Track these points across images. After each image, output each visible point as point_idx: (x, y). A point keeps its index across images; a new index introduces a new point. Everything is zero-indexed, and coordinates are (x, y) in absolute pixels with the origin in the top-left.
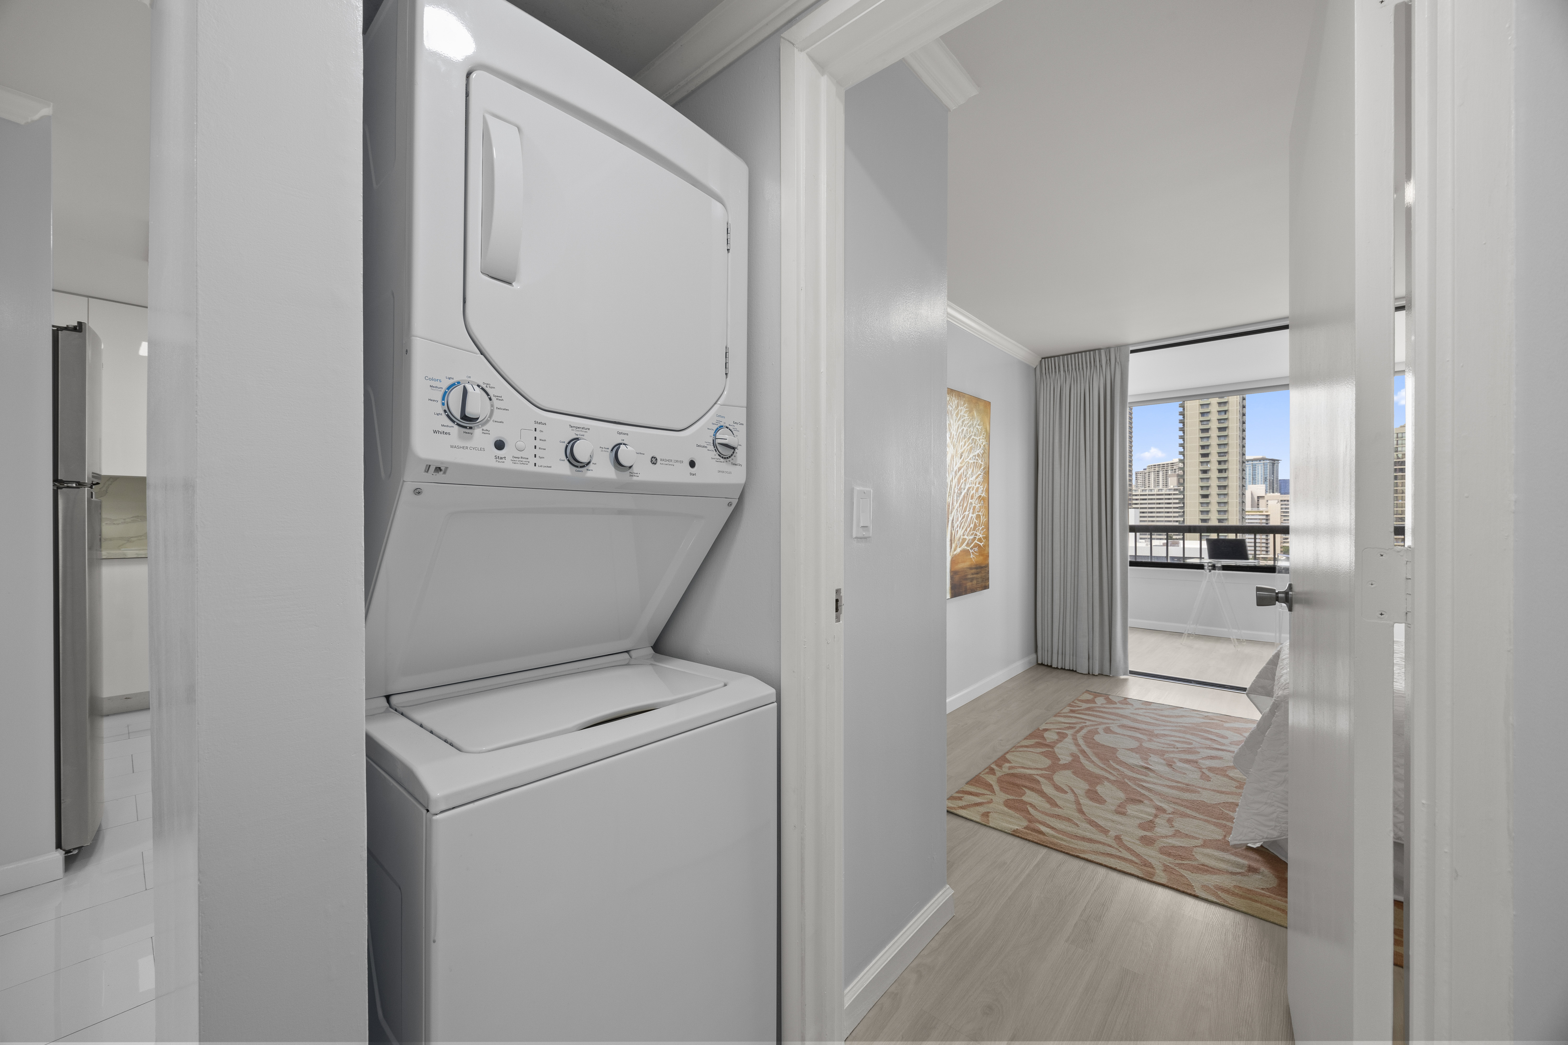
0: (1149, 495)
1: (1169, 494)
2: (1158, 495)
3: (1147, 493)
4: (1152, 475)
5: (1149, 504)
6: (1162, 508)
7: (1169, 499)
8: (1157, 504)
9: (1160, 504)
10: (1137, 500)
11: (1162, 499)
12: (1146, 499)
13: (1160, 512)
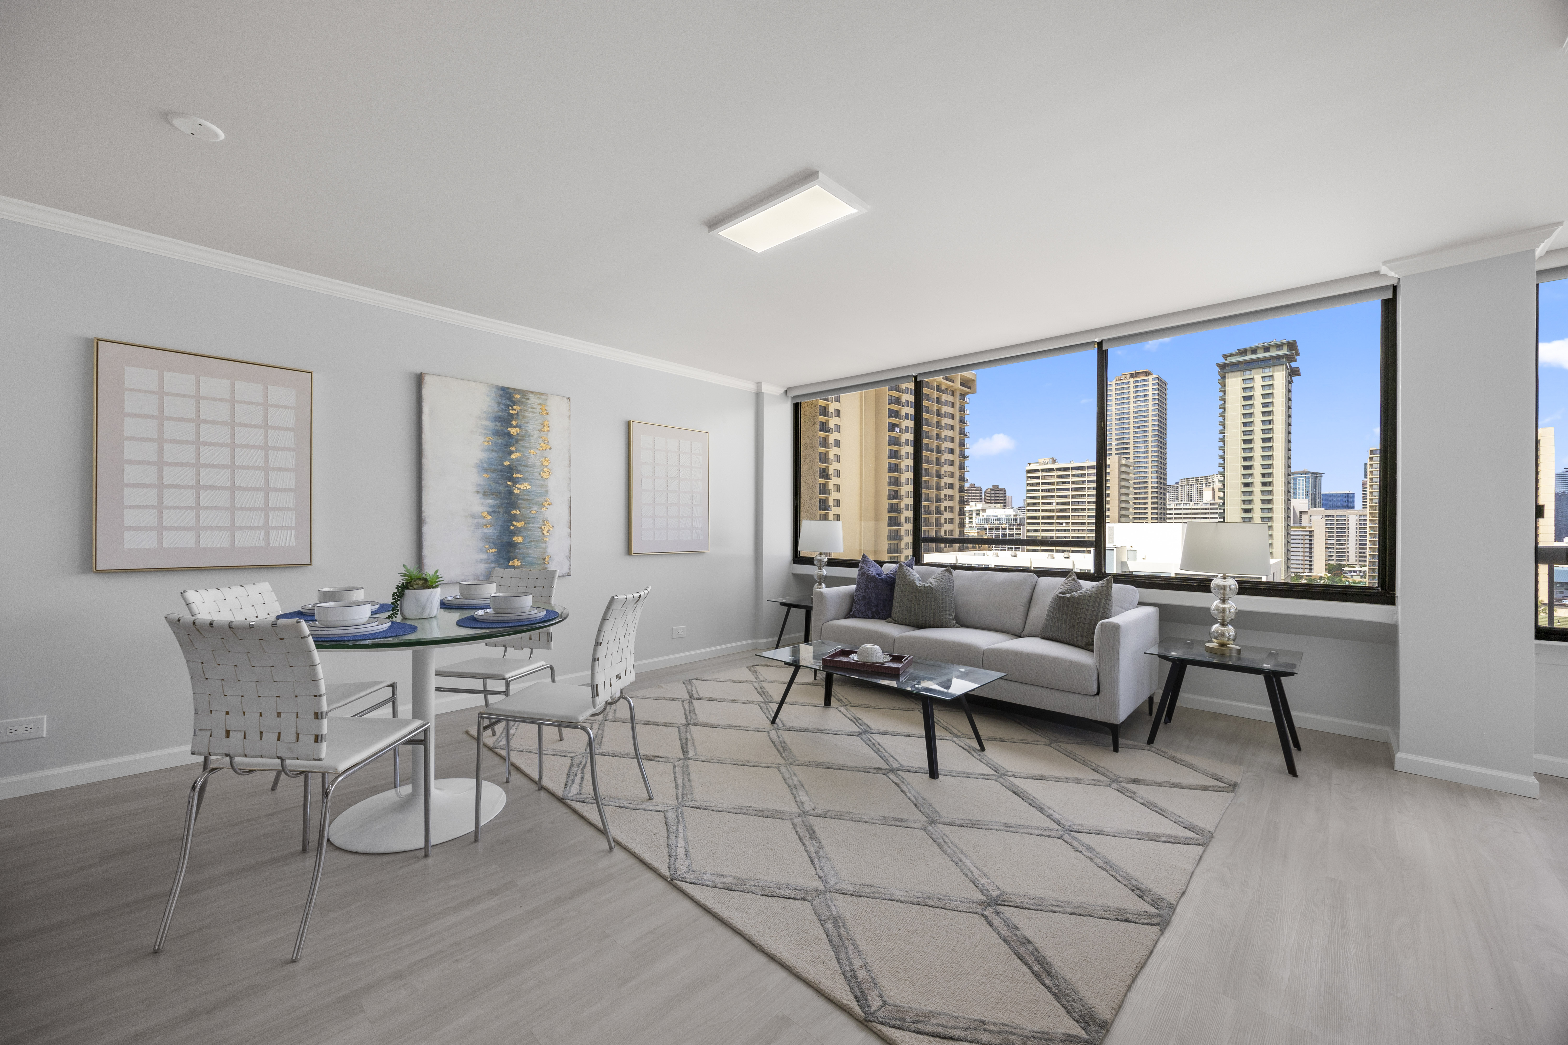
0: (1184, 509)
1: (1206, 509)
2: (1193, 509)
3: (1182, 507)
4: (1185, 489)
7: (1205, 513)
10: (1170, 514)
11: (1198, 514)
12: (1180, 514)
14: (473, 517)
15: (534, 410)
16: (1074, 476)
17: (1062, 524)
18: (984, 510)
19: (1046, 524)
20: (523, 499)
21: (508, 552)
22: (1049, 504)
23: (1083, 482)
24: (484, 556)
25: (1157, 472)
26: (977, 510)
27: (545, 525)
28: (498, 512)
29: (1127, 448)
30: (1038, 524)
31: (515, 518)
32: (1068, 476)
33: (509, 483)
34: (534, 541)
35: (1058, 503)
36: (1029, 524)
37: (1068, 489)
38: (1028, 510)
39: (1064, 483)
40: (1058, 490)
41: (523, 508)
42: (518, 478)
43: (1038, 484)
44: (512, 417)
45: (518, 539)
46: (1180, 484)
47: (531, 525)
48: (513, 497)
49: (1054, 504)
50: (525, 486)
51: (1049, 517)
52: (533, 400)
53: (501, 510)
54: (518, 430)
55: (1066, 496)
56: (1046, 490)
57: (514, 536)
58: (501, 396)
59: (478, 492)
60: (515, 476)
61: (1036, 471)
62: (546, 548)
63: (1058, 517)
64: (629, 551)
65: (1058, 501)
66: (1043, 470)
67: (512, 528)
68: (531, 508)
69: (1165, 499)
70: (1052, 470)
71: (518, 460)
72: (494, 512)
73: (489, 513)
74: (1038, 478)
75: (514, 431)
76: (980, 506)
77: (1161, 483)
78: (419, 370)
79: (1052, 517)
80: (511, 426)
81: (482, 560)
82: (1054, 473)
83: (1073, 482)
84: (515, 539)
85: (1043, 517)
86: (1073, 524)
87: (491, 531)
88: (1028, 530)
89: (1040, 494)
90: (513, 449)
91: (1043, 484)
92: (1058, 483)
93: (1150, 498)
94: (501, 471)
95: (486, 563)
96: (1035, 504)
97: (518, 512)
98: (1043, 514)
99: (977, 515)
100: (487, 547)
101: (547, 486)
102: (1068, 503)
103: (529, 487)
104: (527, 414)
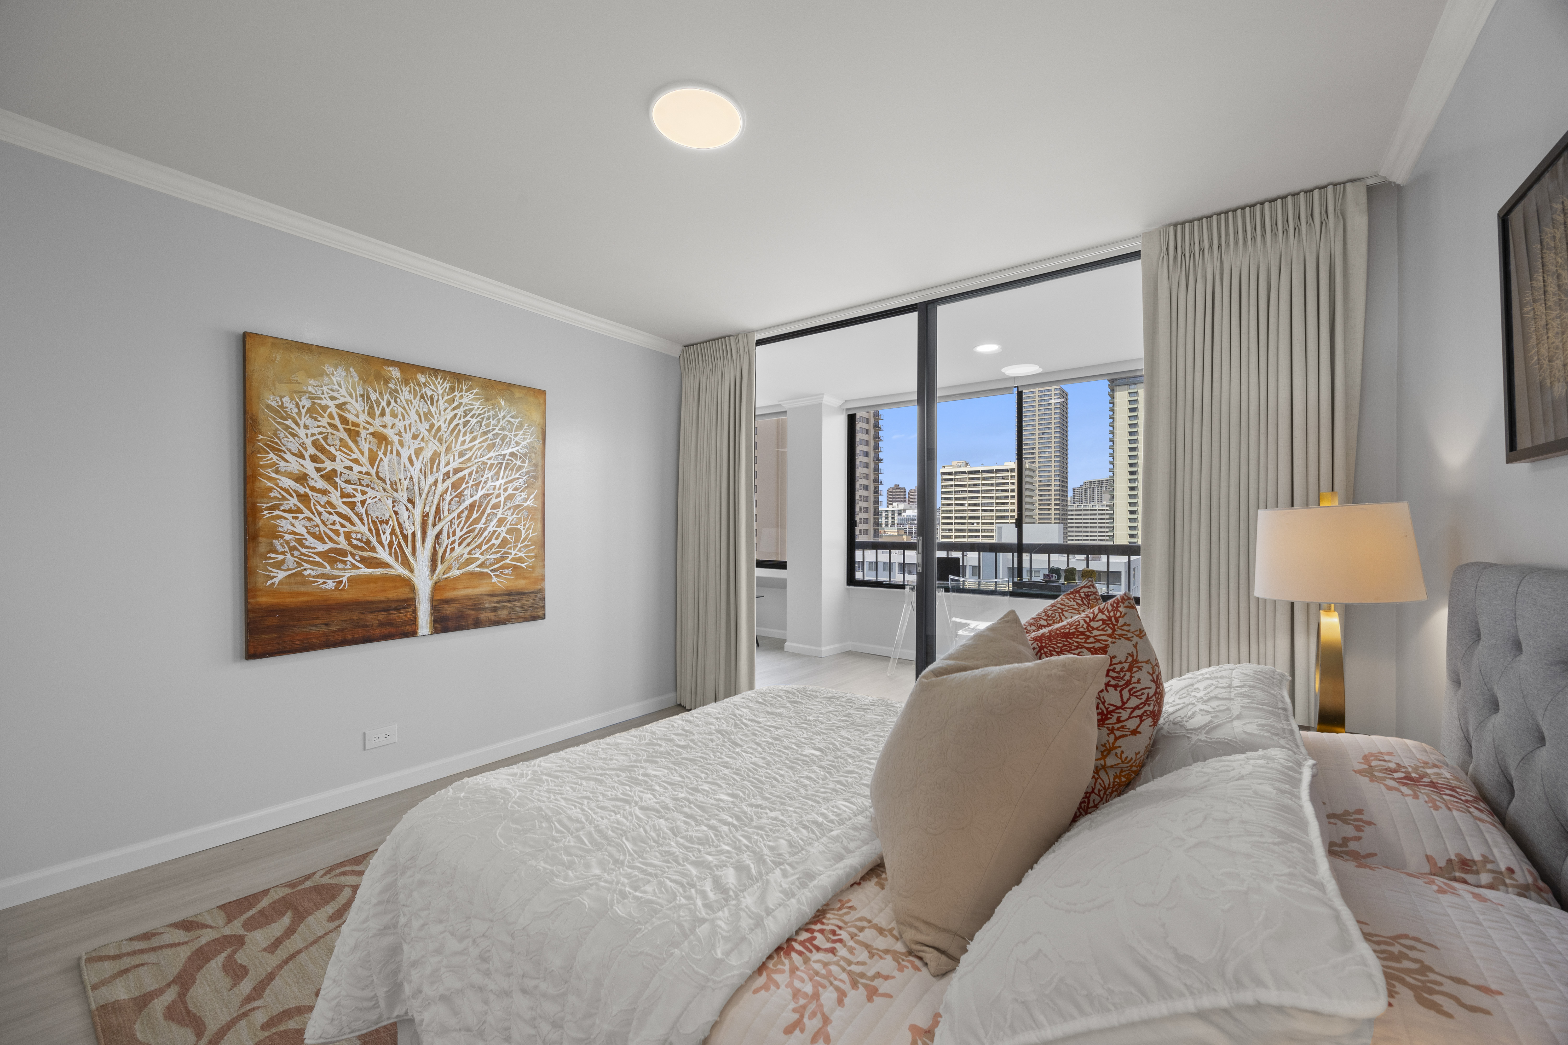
0: (1084, 510)
1: (1102, 510)
2: (1092, 510)
3: (1082, 508)
4: (1088, 491)
5: (1084, 519)
6: (1096, 523)
7: (1102, 514)
8: (1091, 519)
9: (1093, 519)
10: (1072, 515)
11: (1096, 514)
12: (1081, 515)
13: (1093, 527)
16: (984, 478)
17: (973, 524)
18: (905, 511)
19: (959, 523)
22: (962, 505)
23: (992, 484)
25: (1059, 476)
26: (899, 510)
29: (1033, 453)
30: (952, 524)
32: (978, 479)
35: (969, 504)
36: (944, 524)
37: (978, 491)
38: (943, 511)
39: (975, 485)
40: (970, 492)
43: (952, 486)
46: (1084, 487)
49: (966, 505)
51: (962, 517)
55: (977, 498)
56: (959, 492)
61: (950, 473)
63: (971, 517)
65: (969, 502)
66: (956, 473)
69: (1066, 501)
70: (964, 473)
74: (951, 480)
76: (901, 506)
77: (1063, 486)
79: (964, 517)
82: (966, 476)
83: (983, 485)
85: (956, 517)
86: (983, 524)
88: (943, 530)
89: (953, 495)
91: (956, 486)
92: (970, 485)
93: (1053, 500)
96: (949, 505)
98: (956, 515)
99: (900, 515)
102: (978, 504)
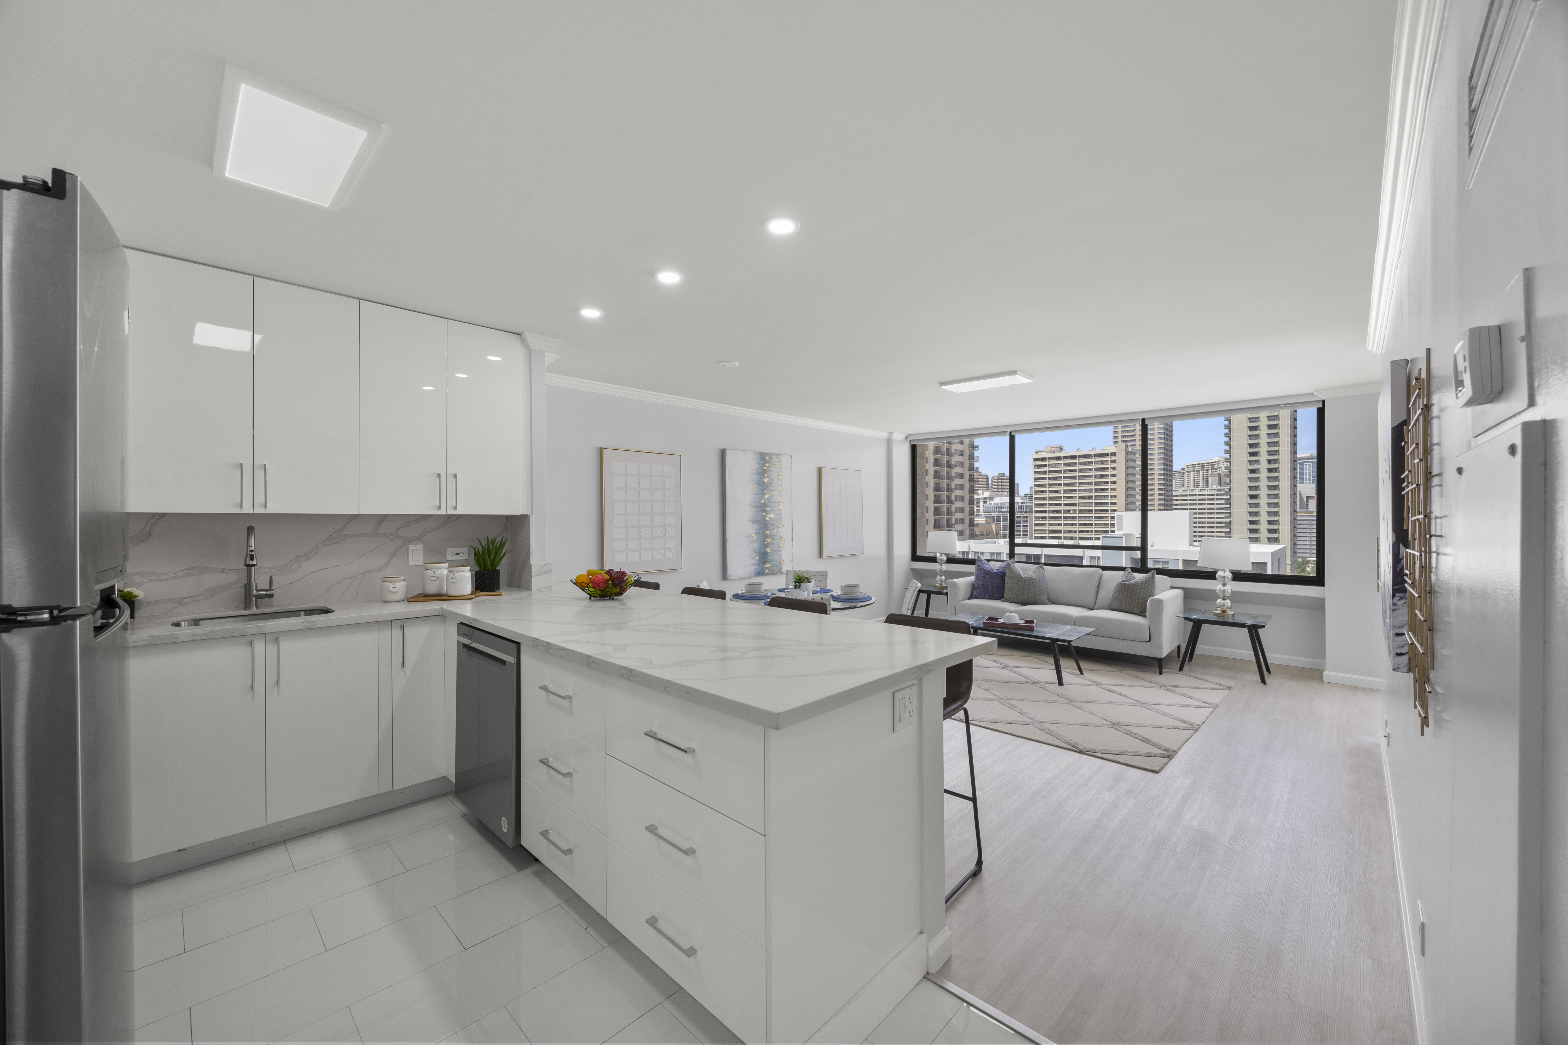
0: (1190, 495)
1: (1212, 495)
2: (1199, 495)
3: (1188, 493)
4: (1191, 475)
5: (1190, 504)
6: (1205, 509)
7: (1212, 499)
8: (1199, 504)
9: (1202, 504)
10: (1177, 500)
11: (1204, 500)
12: (1186, 500)
13: (1202, 513)
14: (748, 537)
15: (775, 466)
16: (1081, 464)
17: (1069, 511)
18: (991, 498)
19: (1053, 511)
20: (770, 524)
21: (764, 558)
22: (1057, 491)
23: (1090, 470)
24: (753, 561)
25: (1164, 459)
26: (984, 498)
27: (781, 540)
28: (759, 533)
29: (1133, 436)
30: (1045, 511)
31: (766, 536)
32: (1075, 464)
33: (764, 514)
34: (776, 551)
35: (1065, 491)
36: (1037, 512)
37: (1075, 477)
38: (1036, 498)
39: (1071, 471)
40: (1065, 478)
41: (771, 530)
42: (768, 510)
43: (1045, 472)
44: (765, 471)
45: (768, 550)
46: (1186, 470)
47: (774, 541)
48: (766, 523)
49: (1062, 492)
50: (771, 515)
51: (1056, 505)
52: (775, 459)
53: (761, 532)
54: (767, 479)
55: (1073, 484)
56: (1054, 478)
57: (766, 548)
58: (760, 458)
59: (750, 521)
60: (767, 509)
61: (1043, 459)
62: (781, 555)
63: (1066, 505)
64: (821, 555)
65: (1065, 489)
66: (1050, 459)
67: (766, 542)
68: (774, 529)
69: (1171, 485)
70: (1059, 458)
71: (768, 499)
72: (758, 533)
73: (755, 534)
74: (1045, 466)
75: (766, 480)
76: (987, 494)
77: (1167, 470)
78: (723, 447)
79: (1060, 505)
80: (765, 477)
81: (752, 564)
82: (1061, 462)
83: (1080, 470)
84: (767, 549)
85: (1050, 505)
86: (1081, 511)
87: (756, 545)
88: (1036, 518)
89: (1047, 482)
90: (766, 492)
91: (1050, 472)
92: (1065, 471)
93: (1156, 485)
94: (761, 507)
95: (755, 565)
96: (1042, 492)
97: (768, 533)
98: (1050, 502)
99: (985, 502)
100: (755, 555)
101: (781, 514)
102: (1075, 491)
103: (773, 516)
104: (772, 469)
